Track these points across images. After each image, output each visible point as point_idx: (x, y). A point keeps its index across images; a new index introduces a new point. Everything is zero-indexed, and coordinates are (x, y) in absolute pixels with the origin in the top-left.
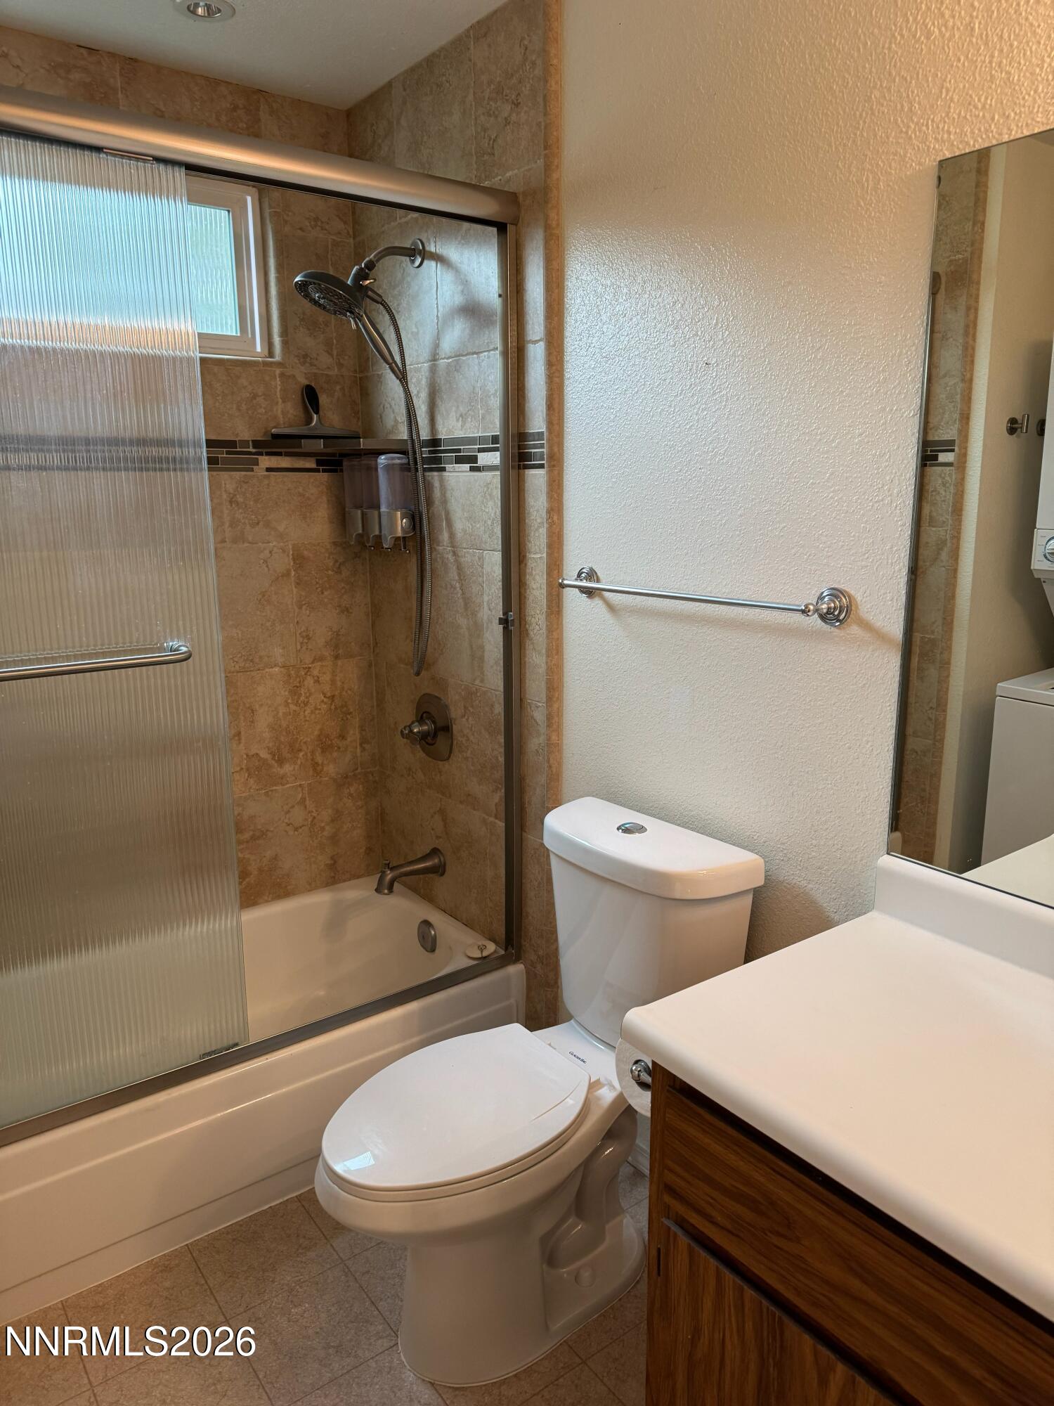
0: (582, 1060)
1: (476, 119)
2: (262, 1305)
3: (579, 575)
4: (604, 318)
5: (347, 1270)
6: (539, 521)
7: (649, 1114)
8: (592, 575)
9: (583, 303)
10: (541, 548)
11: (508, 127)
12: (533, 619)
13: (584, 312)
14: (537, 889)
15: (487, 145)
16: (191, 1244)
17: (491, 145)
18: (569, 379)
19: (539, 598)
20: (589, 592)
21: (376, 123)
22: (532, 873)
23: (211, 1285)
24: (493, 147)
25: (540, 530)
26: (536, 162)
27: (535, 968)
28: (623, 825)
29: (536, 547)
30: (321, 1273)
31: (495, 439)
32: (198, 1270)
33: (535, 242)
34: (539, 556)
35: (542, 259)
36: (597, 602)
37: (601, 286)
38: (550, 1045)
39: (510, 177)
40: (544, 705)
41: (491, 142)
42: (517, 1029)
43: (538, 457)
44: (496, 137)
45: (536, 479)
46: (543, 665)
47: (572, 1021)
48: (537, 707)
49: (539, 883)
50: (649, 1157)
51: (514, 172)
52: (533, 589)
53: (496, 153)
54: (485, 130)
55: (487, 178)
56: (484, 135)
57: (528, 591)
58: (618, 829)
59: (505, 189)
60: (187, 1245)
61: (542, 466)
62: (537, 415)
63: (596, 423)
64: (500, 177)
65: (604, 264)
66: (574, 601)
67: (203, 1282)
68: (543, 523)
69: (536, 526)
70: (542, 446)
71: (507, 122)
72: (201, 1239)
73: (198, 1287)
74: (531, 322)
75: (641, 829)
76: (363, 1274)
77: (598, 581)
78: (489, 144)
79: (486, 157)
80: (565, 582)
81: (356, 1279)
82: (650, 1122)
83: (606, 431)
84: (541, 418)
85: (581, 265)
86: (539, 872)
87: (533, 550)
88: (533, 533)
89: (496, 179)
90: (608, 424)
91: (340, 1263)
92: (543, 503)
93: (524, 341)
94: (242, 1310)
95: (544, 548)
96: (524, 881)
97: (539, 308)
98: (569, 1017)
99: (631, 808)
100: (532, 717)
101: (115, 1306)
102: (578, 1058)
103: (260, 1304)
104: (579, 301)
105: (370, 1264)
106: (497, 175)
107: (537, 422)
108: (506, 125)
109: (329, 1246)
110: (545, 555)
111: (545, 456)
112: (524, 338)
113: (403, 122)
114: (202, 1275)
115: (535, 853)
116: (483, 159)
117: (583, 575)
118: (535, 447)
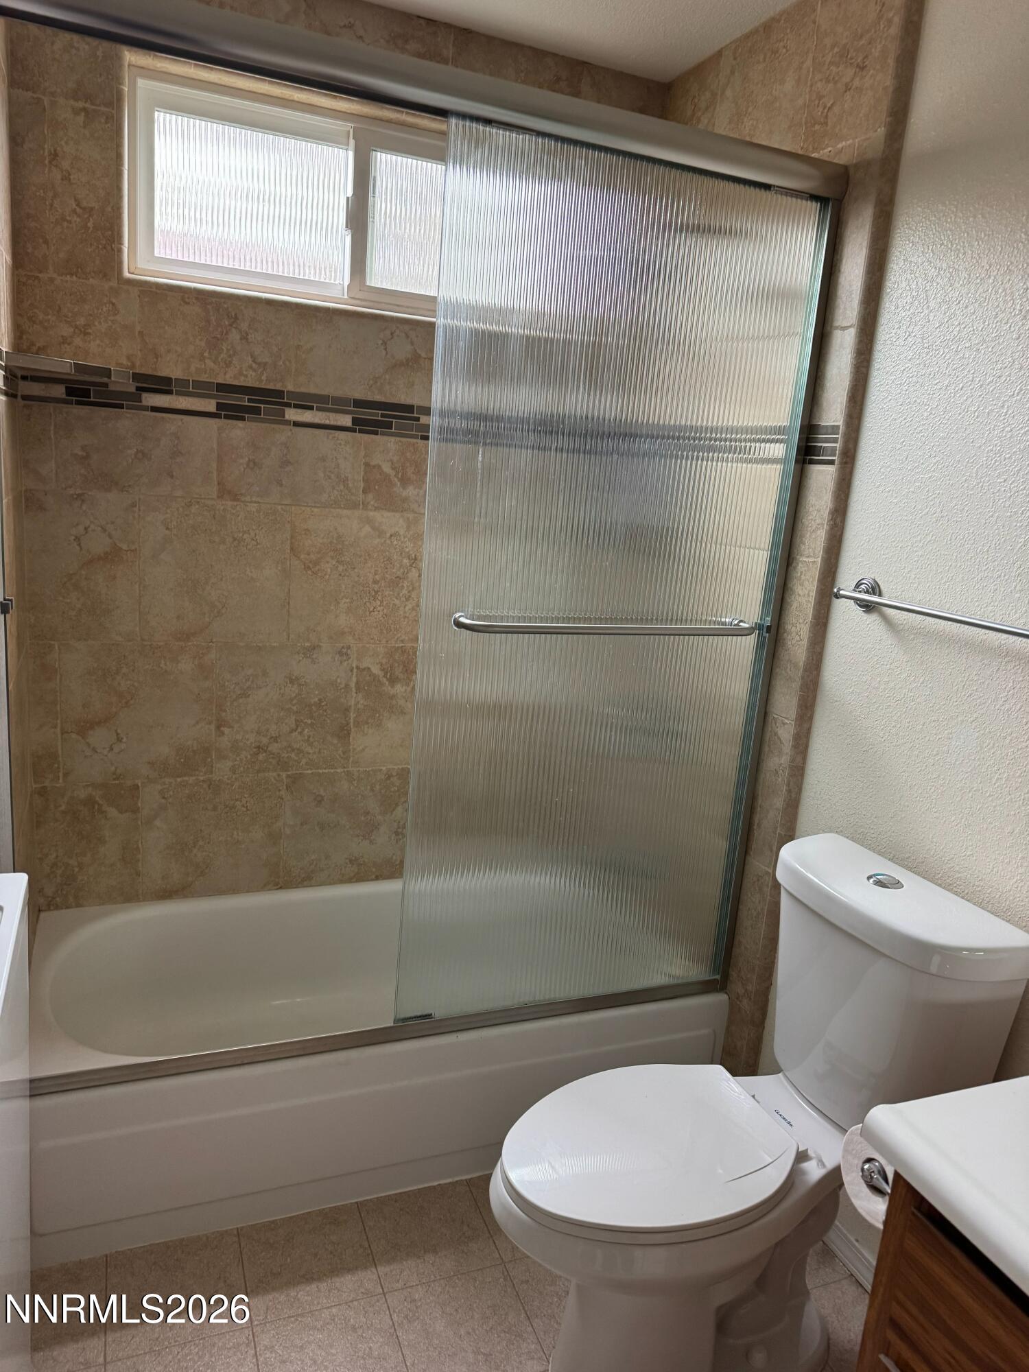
0: (789, 1123)
1: (811, 86)
2: (419, 1286)
3: (858, 585)
4: (932, 304)
5: (506, 1273)
6: (818, 521)
7: (881, 1227)
8: (875, 589)
9: (908, 288)
10: (816, 552)
11: (848, 93)
12: (794, 628)
13: (909, 297)
14: (754, 919)
15: (820, 113)
16: (361, 1202)
17: (825, 114)
18: (878, 369)
19: (805, 606)
20: (868, 607)
21: (699, 95)
22: (753, 902)
23: (374, 1251)
24: (826, 117)
25: (819, 532)
26: (876, 131)
27: (740, 1001)
28: (875, 875)
29: (810, 550)
30: (481, 1269)
31: (780, 430)
32: (363, 1232)
33: (861, 220)
34: (811, 560)
35: (866, 237)
36: (873, 618)
37: (933, 270)
38: (753, 1096)
39: (842, 148)
40: (793, 723)
41: (826, 110)
42: (719, 1070)
43: (829, 452)
44: (832, 105)
45: (823, 477)
46: (797, 679)
47: (780, 1074)
48: (784, 724)
49: (758, 914)
50: (873, 1271)
51: (848, 142)
52: (799, 595)
53: (829, 124)
54: (820, 97)
55: (815, 150)
56: (819, 103)
57: (793, 597)
58: (869, 878)
59: (835, 161)
60: (357, 1203)
61: (831, 462)
62: (834, 407)
63: (905, 419)
64: (830, 149)
65: (941, 245)
66: (845, 614)
67: (367, 1246)
68: (823, 524)
69: (814, 527)
70: (835, 440)
71: (848, 88)
72: (371, 1200)
73: (362, 1250)
74: (842, 307)
75: (897, 884)
76: (522, 1282)
77: (880, 595)
78: (822, 113)
79: (817, 127)
80: (841, 592)
81: (514, 1285)
82: (881, 1235)
83: (915, 429)
84: (839, 410)
85: (913, 245)
86: (759, 902)
87: (806, 553)
88: (809, 534)
89: (826, 151)
90: (919, 422)
91: (501, 1264)
92: (826, 502)
93: (831, 326)
94: (399, 1286)
95: (820, 552)
96: (740, 907)
97: (854, 292)
98: (775, 1069)
99: (880, 854)
100: (776, 734)
101: (283, 1247)
102: (784, 1118)
103: (417, 1285)
104: (904, 284)
105: (530, 1273)
106: (827, 146)
107: (833, 413)
108: (846, 91)
109: (491, 1242)
110: (819, 560)
111: (837, 452)
112: (832, 323)
113: (729, 93)
114: (367, 1238)
115: (758, 880)
116: (813, 129)
117: (862, 586)
118: (827, 440)
